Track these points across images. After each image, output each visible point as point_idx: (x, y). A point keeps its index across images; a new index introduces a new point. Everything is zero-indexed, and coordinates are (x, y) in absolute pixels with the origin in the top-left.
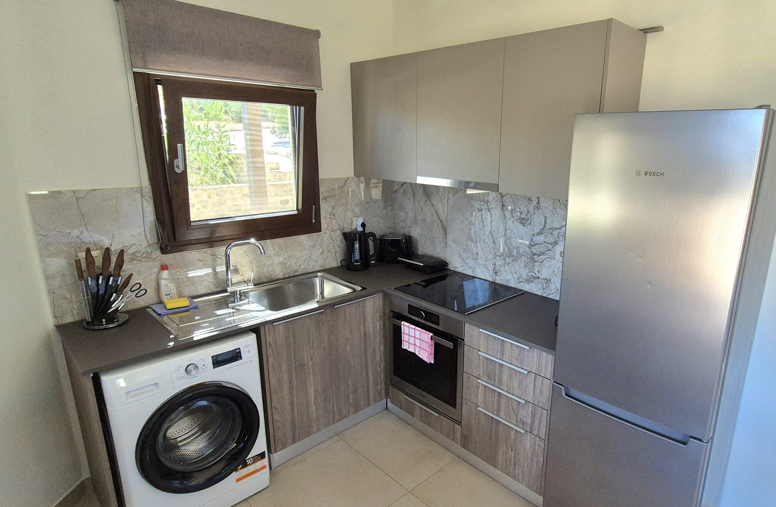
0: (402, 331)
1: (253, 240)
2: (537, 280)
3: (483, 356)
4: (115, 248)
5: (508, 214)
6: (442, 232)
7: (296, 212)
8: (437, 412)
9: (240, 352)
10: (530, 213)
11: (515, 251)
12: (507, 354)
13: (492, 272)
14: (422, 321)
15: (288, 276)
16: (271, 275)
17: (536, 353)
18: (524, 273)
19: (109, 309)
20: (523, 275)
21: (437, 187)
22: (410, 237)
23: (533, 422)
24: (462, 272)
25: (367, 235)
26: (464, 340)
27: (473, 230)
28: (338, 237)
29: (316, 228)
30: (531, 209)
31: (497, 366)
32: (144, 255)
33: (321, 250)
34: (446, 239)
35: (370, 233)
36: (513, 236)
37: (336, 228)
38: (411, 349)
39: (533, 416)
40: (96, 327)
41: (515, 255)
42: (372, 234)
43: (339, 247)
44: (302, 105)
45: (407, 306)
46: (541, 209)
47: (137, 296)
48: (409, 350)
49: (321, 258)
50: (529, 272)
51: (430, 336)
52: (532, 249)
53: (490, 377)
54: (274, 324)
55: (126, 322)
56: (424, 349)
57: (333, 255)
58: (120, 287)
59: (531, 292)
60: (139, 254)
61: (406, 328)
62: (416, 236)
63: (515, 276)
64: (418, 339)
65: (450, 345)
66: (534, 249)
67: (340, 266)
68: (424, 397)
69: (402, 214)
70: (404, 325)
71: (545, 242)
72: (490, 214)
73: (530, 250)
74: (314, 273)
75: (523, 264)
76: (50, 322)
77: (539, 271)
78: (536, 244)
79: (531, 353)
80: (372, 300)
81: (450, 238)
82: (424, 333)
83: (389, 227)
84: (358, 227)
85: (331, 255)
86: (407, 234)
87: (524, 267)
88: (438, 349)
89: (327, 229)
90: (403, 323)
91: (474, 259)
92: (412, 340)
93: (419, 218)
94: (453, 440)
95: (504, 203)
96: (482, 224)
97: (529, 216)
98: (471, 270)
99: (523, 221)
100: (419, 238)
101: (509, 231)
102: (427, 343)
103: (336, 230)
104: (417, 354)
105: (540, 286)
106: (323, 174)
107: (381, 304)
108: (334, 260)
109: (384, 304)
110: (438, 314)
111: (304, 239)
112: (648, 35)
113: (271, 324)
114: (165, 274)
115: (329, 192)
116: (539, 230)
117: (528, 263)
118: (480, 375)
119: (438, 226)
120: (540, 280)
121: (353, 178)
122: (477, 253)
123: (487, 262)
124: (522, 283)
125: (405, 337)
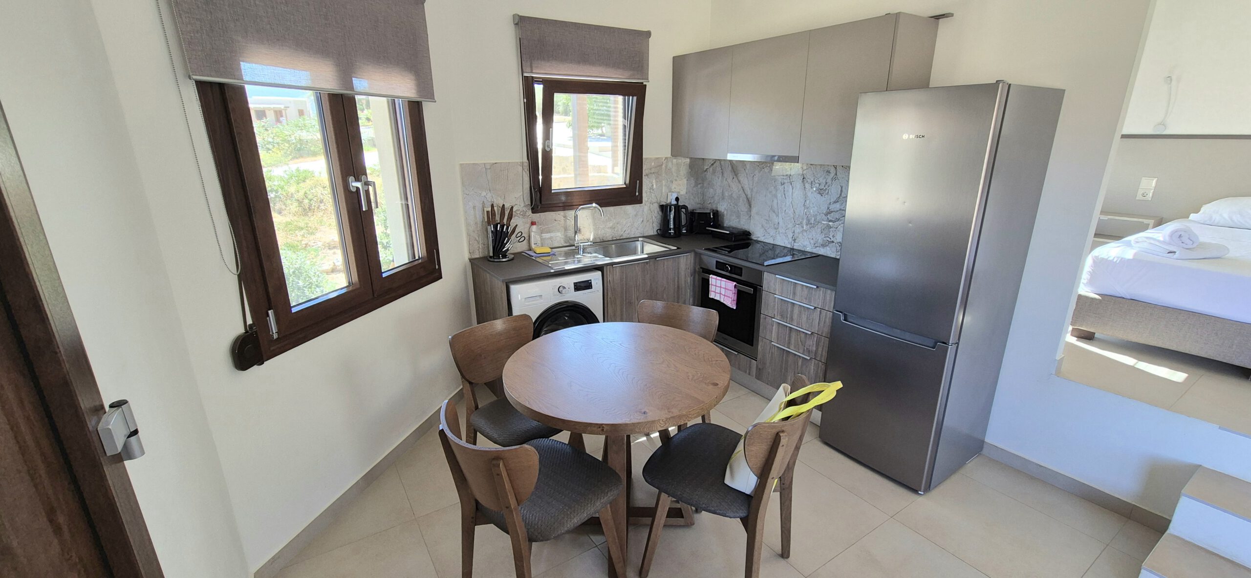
0: (710, 283)
1: (594, 205)
2: (832, 244)
3: (778, 298)
4: (508, 206)
5: (807, 186)
6: (747, 205)
7: (625, 186)
8: (736, 351)
9: (591, 283)
10: (828, 184)
11: (813, 219)
12: (798, 294)
13: (791, 240)
14: (728, 274)
15: (615, 239)
16: (604, 237)
17: (821, 292)
18: (820, 238)
19: (503, 248)
20: (819, 241)
21: (743, 162)
22: (717, 211)
23: (817, 349)
24: (764, 241)
25: (680, 207)
26: (762, 287)
27: (775, 201)
28: (656, 209)
29: (638, 200)
30: (829, 181)
31: (790, 305)
32: (522, 213)
33: (642, 220)
34: (750, 211)
35: (683, 205)
36: (811, 205)
37: (654, 201)
38: (717, 298)
39: (817, 345)
40: (496, 260)
41: (813, 222)
42: (685, 207)
43: (656, 217)
44: (635, 96)
45: (715, 262)
46: (839, 180)
47: (520, 241)
48: (715, 298)
49: (641, 226)
50: (825, 237)
51: (734, 285)
52: (828, 217)
53: (783, 316)
54: (614, 266)
55: (512, 259)
56: (728, 297)
57: (651, 225)
58: (509, 233)
59: (826, 255)
60: (519, 212)
61: (713, 280)
62: (723, 211)
63: (812, 242)
64: (723, 288)
65: (751, 290)
66: (830, 216)
67: (656, 235)
68: (725, 339)
69: (711, 190)
70: (712, 278)
71: (840, 210)
72: (792, 187)
73: (826, 218)
74: (636, 239)
75: (820, 230)
76: (466, 256)
77: (833, 236)
78: (832, 212)
79: (818, 292)
80: (685, 257)
81: (754, 210)
82: (728, 282)
83: (698, 204)
84: (673, 201)
85: (649, 224)
86: (715, 209)
87: (820, 233)
88: (740, 295)
89: (648, 201)
90: (711, 276)
91: (775, 229)
92: (718, 290)
93: (727, 194)
94: (749, 374)
95: (805, 176)
96: (784, 196)
97: (826, 187)
98: (772, 238)
99: (821, 192)
100: (725, 213)
101: (808, 202)
102: (731, 290)
103: (655, 203)
104: (722, 301)
105: (834, 249)
106: (647, 154)
107: (692, 261)
108: (652, 228)
109: (695, 263)
110: (741, 267)
111: (629, 209)
112: (940, 20)
113: (611, 266)
114: (534, 228)
115: (651, 169)
116: (835, 199)
117: (824, 229)
118: (774, 315)
119: (743, 200)
120: (834, 243)
121: (670, 158)
122: (778, 223)
123: (787, 231)
124: (818, 248)
125: (712, 288)
